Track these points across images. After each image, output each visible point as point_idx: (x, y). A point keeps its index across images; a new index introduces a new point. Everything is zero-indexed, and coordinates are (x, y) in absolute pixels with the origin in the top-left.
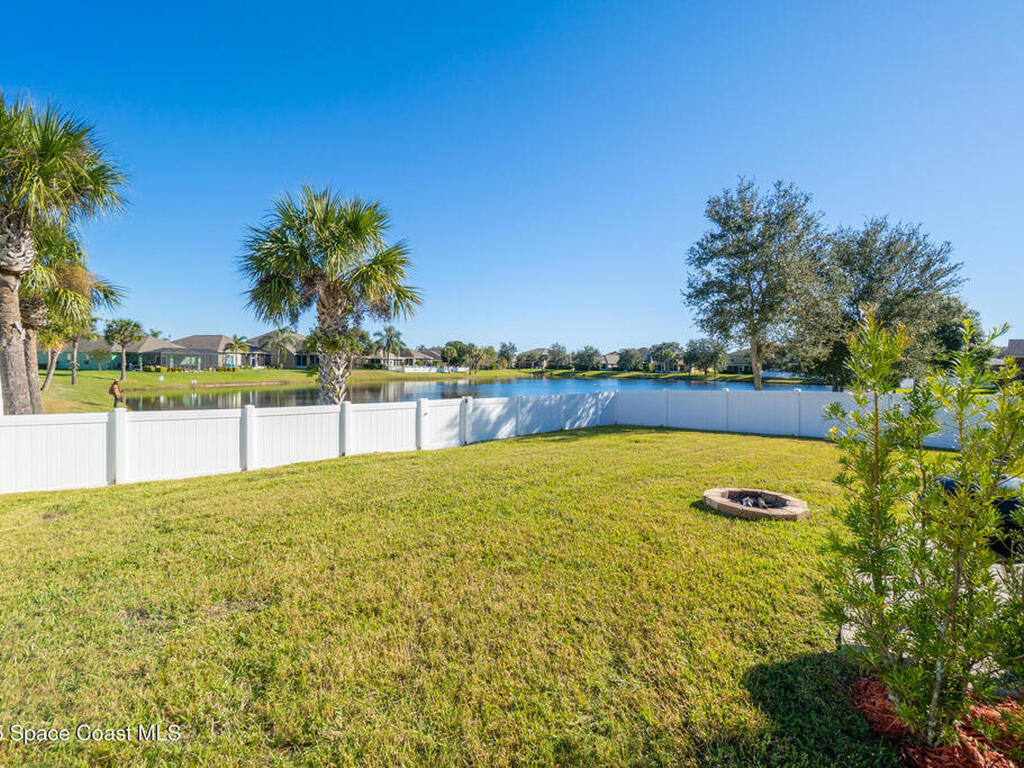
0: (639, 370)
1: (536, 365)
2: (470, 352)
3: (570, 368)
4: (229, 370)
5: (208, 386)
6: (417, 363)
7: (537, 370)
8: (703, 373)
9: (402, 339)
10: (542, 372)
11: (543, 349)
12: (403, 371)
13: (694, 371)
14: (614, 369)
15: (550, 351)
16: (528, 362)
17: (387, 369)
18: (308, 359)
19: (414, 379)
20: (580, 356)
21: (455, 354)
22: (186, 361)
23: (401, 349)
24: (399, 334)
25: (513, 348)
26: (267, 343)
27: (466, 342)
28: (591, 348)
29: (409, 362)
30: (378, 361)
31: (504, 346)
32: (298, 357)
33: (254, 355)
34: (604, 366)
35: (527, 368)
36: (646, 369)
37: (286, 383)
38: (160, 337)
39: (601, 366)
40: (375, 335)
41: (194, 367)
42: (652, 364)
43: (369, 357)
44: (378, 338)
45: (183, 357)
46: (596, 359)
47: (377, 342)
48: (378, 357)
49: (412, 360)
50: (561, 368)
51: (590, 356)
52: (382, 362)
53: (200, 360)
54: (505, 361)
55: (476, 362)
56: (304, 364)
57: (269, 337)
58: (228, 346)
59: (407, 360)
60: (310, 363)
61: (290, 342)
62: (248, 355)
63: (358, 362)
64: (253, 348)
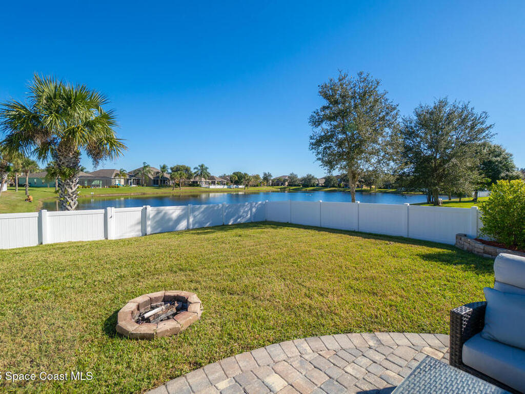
0: (335, 187)
1: (282, 184)
2: (244, 178)
3: (299, 186)
4: (115, 187)
5: (101, 195)
6: (217, 183)
7: (282, 187)
8: (369, 188)
9: (208, 170)
10: (285, 188)
11: (286, 176)
12: (209, 188)
13: (365, 188)
14: (322, 186)
15: (289, 177)
16: (278, 182)
17: (201, 186)
18: (159, 182)
19: (214, 192)
20: (304, 179)
21: (237, 179)
22: (94, 183)
23: (208, 176)
24: (207, 168)
25: (270, 175)
26: (138, 173)
27: (243, 172)
28: (310, 175)
29: (214, 183)
30: (197, 182)
31: (265, 174)
32: (154, 180)
33: (131, 179)
34: (317, 185)
35: (277, 185)
36: (339, 186)
37: (144, 194)
39: (315, 185)
40: (195, 169)
41: (98, 186)
42: (342, 184)
43: (192, 180)
44: (196, 170)
45: (94, 180)
46: (313, 181)
47: (195, 173)
48: (196, 180)
49: (215, 182)
50: (295, 186)
51: (310, 179)
52: (199, 183)
53: (101, 182)
54: (265, 182)
55: (248, 183)
56: (157, 184)
57: (139, 170)
58: (117, 175)
59: (212, 182)
60: (161, 184)
61: (150, 173)
62: (128, 179)
63: (186, 183)
64: (131, 176)
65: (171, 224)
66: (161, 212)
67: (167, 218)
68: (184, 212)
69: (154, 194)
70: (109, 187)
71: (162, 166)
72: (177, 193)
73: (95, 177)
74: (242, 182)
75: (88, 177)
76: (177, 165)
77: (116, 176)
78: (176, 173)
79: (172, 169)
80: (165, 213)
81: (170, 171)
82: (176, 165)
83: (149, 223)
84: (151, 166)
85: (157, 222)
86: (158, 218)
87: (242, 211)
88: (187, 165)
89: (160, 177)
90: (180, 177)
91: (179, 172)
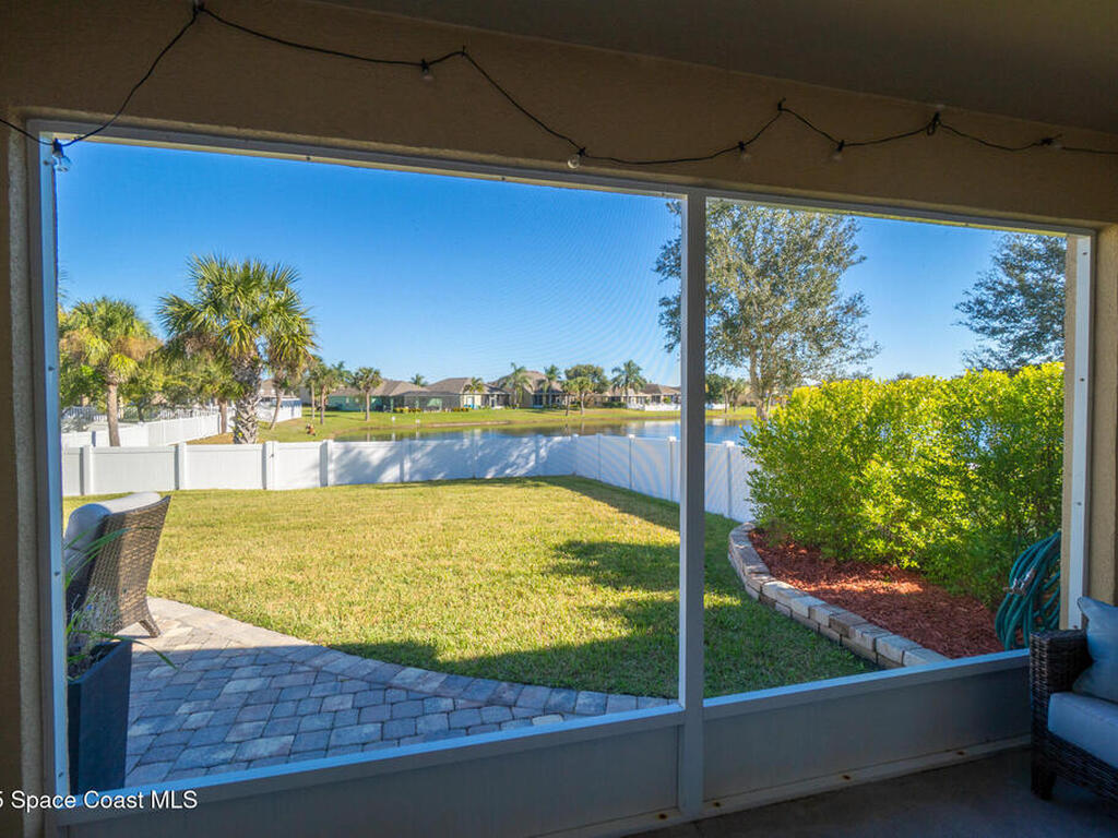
2: (726, 386)
4: (464, 410)
6: (665, 400)
9: (641, 372)
12: (643, 410)
18: (544, 398)
19: (652, 419)
21: (707, 389)
22: (432, 402)
23: (641, 386)
24: (639, 369)
26: (505, 384)
29: (657, 399)
30: (619, 398)
32: (535, 396)
33: (493, 396)
37: (510, 423)
38: (423, 381)
40: (613, 371)
43: (608, 394)
44: (616, 374)
45: (430, 398)
47: (615, 379)
48: (617, 394)
49: (659, 397)
52: (622, 400)
53: (441, 401)
55: (735, 398)
56: (541, 404)
57: (507, 378)
58: (468, 388)
59: (653, 397)
60: (547, 403)
61: (525, 381)
62: (488, 396)
63: (599, 400)
64: (492, 389)
65: (368, 471)
66: (350, 451)
67: (362, 460)
68: (391, 454)
69: (527, 422)
70: (453, 410)
71: (549, 367)
72: (574, 420)
73: (433, 392)
74: (721, 396)
75: (421, 392)
76: (579, 366)
77: (465, 390)
78: (572, 382)
79: (567, 372)
81: (564, 377)
82: (574, 365)
83: (331, 467)
84: (528, 369)
85: (343, 467)
86: (346, 460)
87: (515, 454)
88: (595, 364)
89: (546, 389)
90: (580, 390)
91: (579, 379)
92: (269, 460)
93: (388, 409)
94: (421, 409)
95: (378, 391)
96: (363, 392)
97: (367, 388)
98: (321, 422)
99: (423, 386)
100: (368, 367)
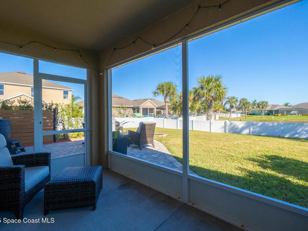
22: (292, 112)
38: (289, 105)
41: (295, 114)
45: (292, 111)
53: (297, 112)
65: (238, 130)
66: (232, 124)
67: (235, 127)
68: (246, 125)
75: (287, 108)
80: (235, 125)
83: (227, 128)
85: (230, 128)
92: (212, 125)
93: (272, 114)
94: (287, 114)
95: (268, 108)
96: (261, 109)
97: (263, 108)
98: (246, 118)
99: (289, 106)
100: (263, 101)
